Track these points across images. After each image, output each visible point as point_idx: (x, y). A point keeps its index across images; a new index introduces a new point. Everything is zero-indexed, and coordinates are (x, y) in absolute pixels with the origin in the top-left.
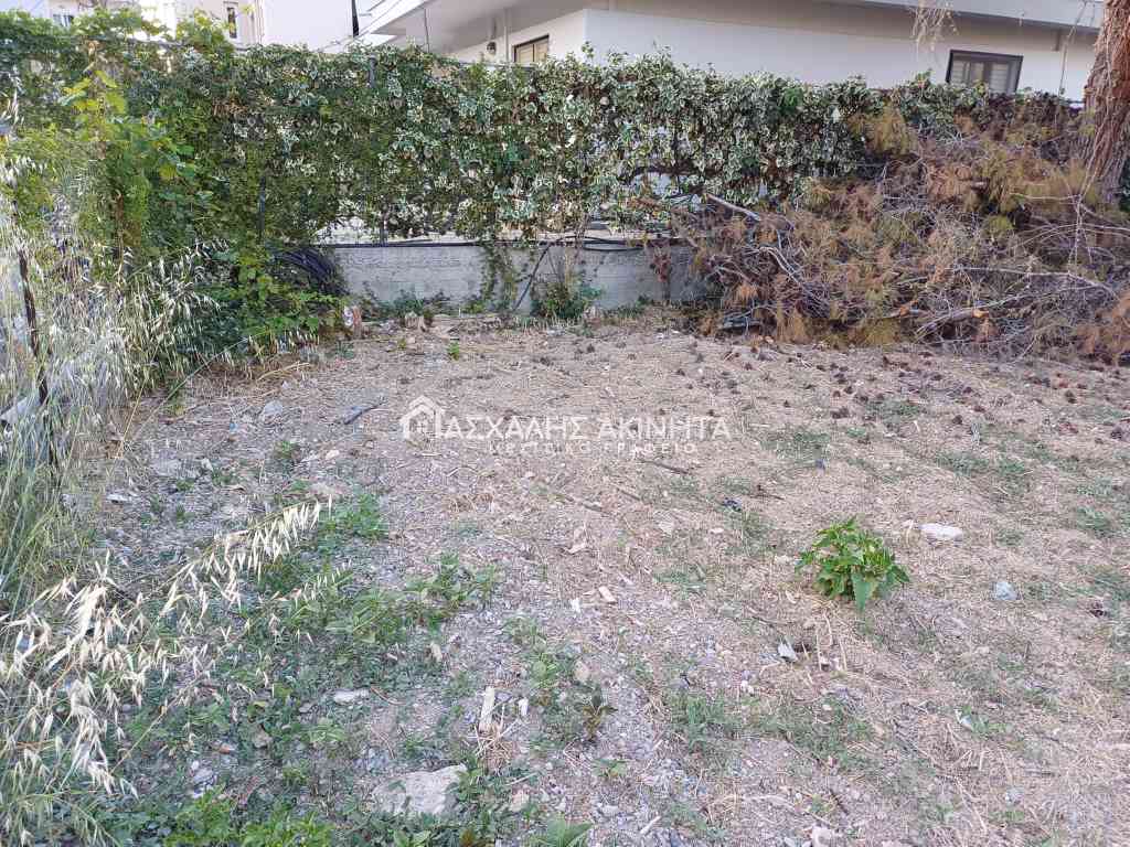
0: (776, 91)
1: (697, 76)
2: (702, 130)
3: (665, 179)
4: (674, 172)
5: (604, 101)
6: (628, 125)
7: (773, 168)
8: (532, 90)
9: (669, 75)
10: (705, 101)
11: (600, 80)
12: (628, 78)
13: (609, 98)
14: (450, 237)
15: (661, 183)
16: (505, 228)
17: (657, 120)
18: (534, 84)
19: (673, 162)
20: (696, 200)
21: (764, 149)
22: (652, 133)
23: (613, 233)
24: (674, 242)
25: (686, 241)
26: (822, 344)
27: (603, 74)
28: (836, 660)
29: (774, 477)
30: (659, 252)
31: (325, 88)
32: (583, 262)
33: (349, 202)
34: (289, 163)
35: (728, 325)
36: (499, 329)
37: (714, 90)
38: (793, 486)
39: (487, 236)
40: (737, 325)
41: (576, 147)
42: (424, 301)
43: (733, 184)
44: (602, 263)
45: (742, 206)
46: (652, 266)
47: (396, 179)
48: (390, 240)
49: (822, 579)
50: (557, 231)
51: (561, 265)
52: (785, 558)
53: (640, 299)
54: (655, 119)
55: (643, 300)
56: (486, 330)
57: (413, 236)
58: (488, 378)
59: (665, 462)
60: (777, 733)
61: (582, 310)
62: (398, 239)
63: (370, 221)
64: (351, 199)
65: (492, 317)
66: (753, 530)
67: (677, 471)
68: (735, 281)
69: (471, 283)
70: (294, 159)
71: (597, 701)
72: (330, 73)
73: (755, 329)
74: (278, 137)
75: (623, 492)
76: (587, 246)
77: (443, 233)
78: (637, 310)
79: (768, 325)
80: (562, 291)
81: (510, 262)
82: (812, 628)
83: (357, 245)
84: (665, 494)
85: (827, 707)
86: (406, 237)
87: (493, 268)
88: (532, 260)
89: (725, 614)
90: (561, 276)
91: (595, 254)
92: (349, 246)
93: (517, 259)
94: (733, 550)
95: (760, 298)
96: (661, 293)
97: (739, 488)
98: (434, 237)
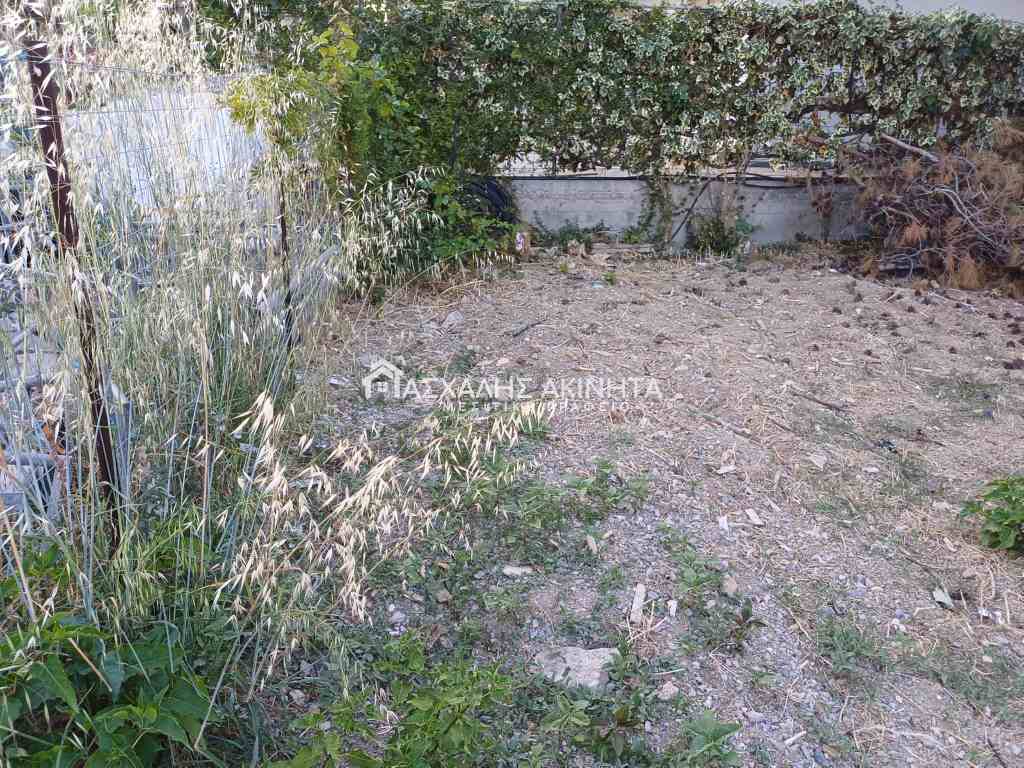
0: (968, 26)
1: (881, 13)
2: (881, 67)
3: (836, 117)
4: (845, 110)
5: (780, 40)
6: (802, 64)
7: (956, 108)
8: (708, 30)
9: (852, 13)
10: (888, 38)
11: (778, 20)
12: (808, 17)
13: (786, 37)
14: (616, 171)
15: (831, 122)
16: (668, 164)
17: (834, 58)
18: (710, 25)
19: (846, 101)
20: (867, 138)
21: (948, 88)
22: (826, 72)
23: (777, 170)
24: (838, 181)
25: (853, 180)
26: (995, 291)
27: (780, 14)
28: (998, 613)
29: (936, 422)
30: (823, 190)
31: (518, 33)
32: (742, 198)
33: (528, 139)
34: (481, 103)
35: (891, 266)
36: (654, 259)
37: (898, 28)
38: (957, 434)
39: (650, 171)
40: (901, 267)
41: (747, 85)
42: (586, 230)
43: (909, 124)
44: (761, 199)
45: (917, 146)
46: (815, 204)
47: (572, 117)
48: (561, 174)
49: (988, 531)
50: (719, 167)
51: (719, 200)
52: (945, 505)
53: (797, 235)
54: (831, 58)
55: (800, 238)
56: (640, 260)
57: (581, 170)
58: (641, 304)
59: (817, 397)
60: (931, 675)
61: (736, 244)
62: (568, 172)
63: (545, 155)
64: (531, 135)
65: (647, 248)
66: (911, 472)
67: (830, 407)
68: (904, 222)
69: (630, 215)
70: (485, 98)
71: (747, 614)
72: (522, 20)
73: (920, 272)
74: (473, 78)
75: (773, 421)
76: (748, 182)
77: (609, 168)
78: (793, 247)
79: (934, 269)
80: (718, 226)
81: (669, 196)
82: (973, 578)
83: (532, 178)
84: (818, 428)
85: (987, 659)
86: (575, 171)
87: (652, 201)
88: (691, 194)
89: (876, 551)
90: (719, 212)
91: (754, 190)
92: (524, 178)
93: (676, 193)
94: (888, 490)
95: (929, 241)
96: (821, 231)
97: (896, 431)
98: (600, 171)
